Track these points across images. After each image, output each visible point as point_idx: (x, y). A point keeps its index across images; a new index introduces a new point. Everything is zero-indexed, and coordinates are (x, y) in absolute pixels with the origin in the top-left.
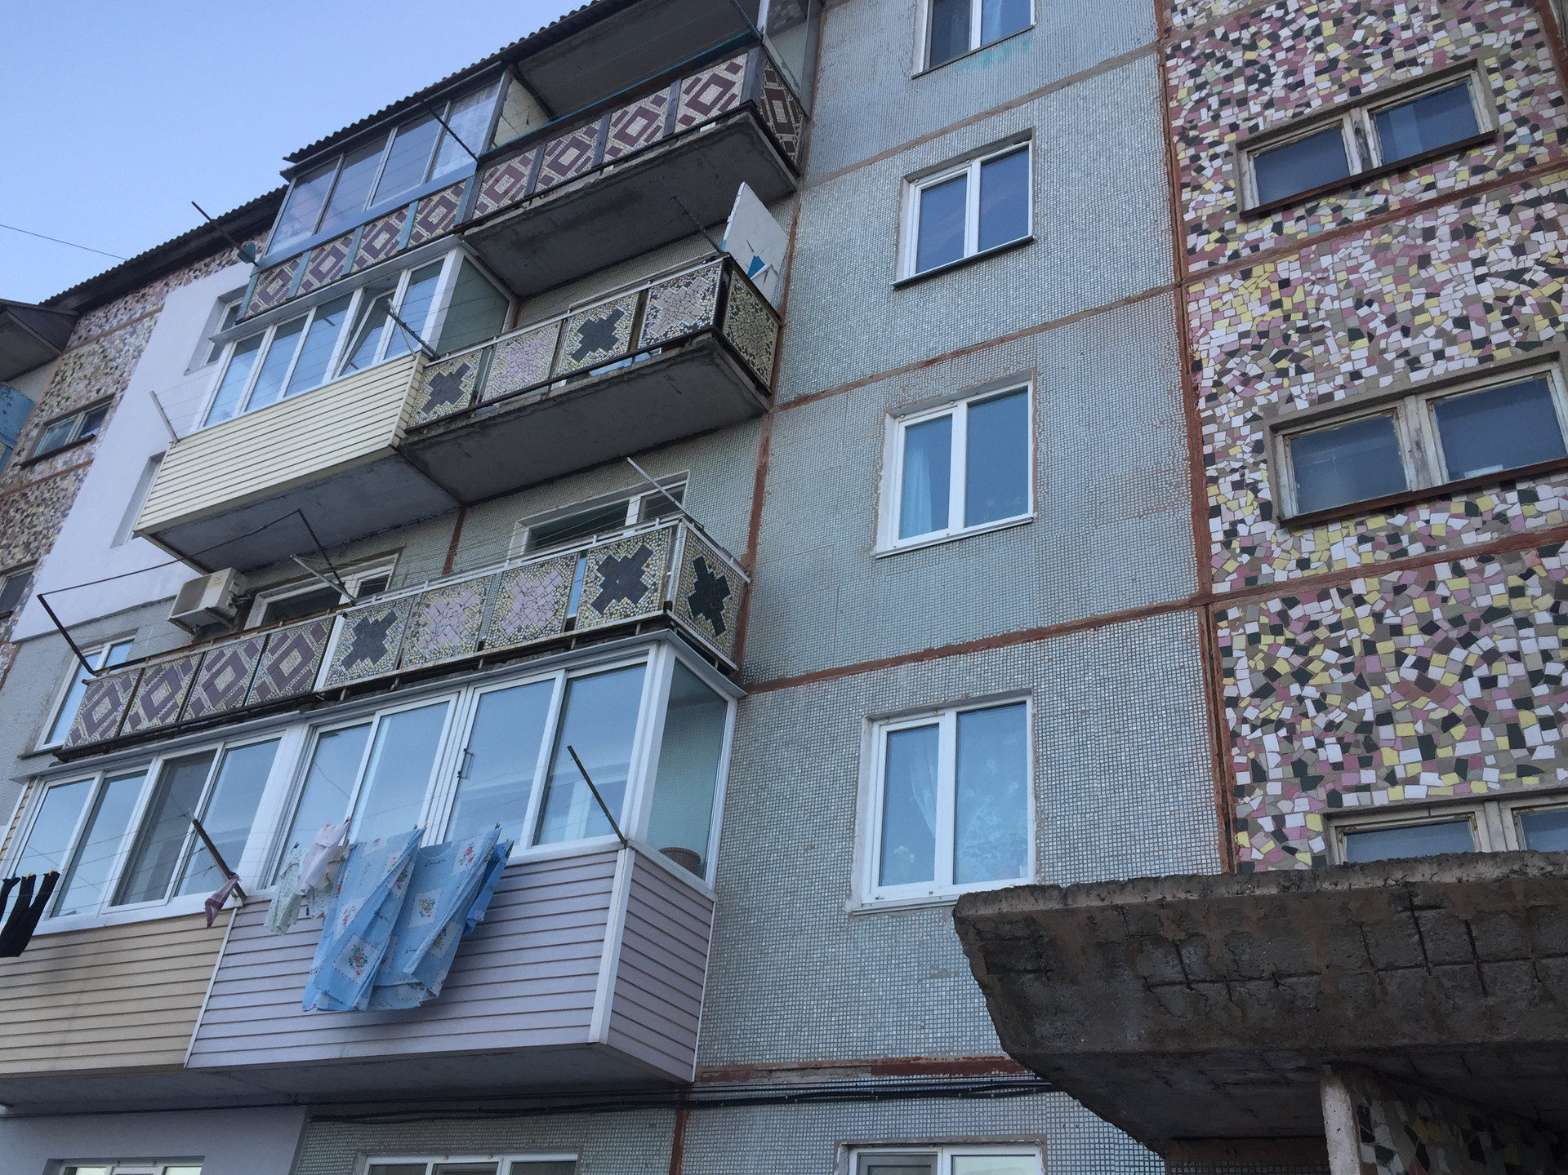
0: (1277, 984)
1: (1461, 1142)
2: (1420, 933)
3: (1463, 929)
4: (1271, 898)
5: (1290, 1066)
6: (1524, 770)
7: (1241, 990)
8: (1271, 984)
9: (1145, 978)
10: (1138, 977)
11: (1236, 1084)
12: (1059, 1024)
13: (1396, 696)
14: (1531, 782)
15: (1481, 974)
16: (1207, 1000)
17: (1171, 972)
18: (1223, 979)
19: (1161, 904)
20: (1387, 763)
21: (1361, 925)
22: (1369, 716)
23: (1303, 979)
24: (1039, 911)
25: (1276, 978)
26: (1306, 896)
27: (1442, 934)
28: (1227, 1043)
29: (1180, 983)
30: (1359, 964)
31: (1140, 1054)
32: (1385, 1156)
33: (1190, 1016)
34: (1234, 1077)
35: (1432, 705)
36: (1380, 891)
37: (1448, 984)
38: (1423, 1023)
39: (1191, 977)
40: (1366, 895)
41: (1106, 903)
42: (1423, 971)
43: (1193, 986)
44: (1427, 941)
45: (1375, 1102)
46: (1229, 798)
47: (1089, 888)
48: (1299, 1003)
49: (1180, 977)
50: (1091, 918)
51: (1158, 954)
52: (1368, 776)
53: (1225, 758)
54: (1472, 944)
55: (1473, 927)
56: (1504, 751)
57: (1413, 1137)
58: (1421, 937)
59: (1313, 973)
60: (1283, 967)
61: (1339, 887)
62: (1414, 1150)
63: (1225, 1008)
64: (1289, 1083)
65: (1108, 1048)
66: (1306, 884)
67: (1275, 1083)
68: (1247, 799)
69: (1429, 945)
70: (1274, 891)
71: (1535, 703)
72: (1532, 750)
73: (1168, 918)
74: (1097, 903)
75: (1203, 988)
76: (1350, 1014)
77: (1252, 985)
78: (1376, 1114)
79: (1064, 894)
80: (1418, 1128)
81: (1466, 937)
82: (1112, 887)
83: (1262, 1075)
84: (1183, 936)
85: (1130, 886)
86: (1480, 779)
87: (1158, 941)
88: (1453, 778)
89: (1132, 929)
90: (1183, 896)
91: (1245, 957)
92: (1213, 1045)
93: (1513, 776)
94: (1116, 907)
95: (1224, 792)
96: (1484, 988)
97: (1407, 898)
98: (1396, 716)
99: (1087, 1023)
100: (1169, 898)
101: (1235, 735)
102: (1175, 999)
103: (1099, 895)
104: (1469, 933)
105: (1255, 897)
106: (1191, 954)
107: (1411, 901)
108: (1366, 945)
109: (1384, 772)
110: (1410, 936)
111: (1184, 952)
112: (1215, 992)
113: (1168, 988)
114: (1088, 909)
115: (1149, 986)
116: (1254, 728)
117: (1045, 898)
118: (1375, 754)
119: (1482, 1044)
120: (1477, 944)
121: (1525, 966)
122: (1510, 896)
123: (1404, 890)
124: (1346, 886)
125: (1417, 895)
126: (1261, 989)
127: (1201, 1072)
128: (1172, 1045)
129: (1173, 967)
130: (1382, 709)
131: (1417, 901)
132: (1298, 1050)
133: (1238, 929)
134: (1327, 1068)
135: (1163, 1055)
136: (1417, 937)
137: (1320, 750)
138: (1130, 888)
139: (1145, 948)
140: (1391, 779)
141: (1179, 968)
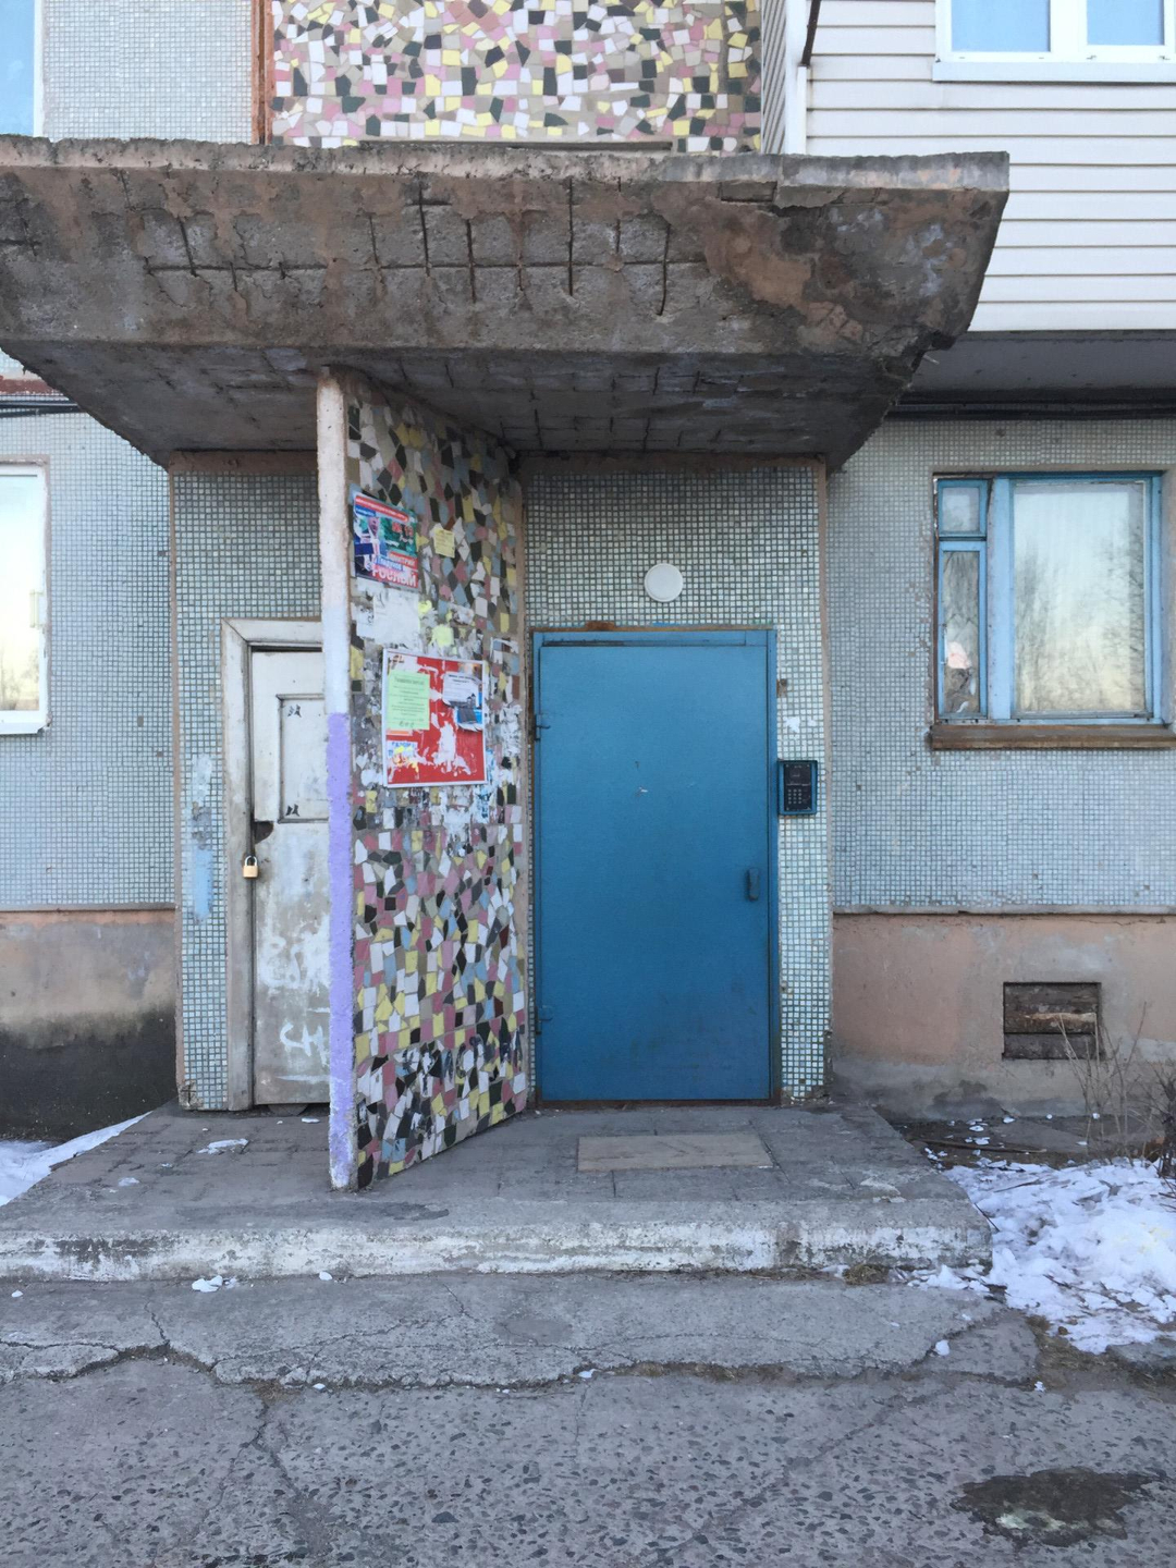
0: (284, 276)
1: (436, 449)
2: (425, 230)
3: (463, 229)
4: (285, 176)
5: (291, 367)
6: (552, 120)
7: (247, 279)
8: (278, 274)
9: (147, 260)
10: (139, 257)
11: (239, 387)
12: (48, 307)
13: (449, 17)
14: (555, 134)
15: (473, 278)
16: (211, 289)
17: (175, 255)
18: (229, 266)
19: (167, 172)
20: (429, 93)
21: (370, 216)
22: (419, 37)
23: (309, 272)
24: (23, 168)
25: (284, 268)
26: (320, 178)
27: (444, 232)
28: (230, 336)
29: (184, 268)
30: (364, 260)
31: (140, 346)
32: (368, 453)
33: (193, 305)
34: (238, 379)
35: (481, 34)
36: (394, 179)
37: (443, 287)
38: (416, 326)
39: (196, 262)
40: (380, 181)
41: (104, 165)
42: (421, 272)
43: (198, 272)
44: (430, 239)
45: (365, 405)
46: (267, 109)
47: (84, 145)
48: (303, 297)
49: (184, 261)
50: (86, 182)
51: (161, 232)
52: (409, 105)
53: (266, 62)
54: (470, 245)
55: (473, 228)
56: (537, 96)
57: (395, 439)
58: (425, 234)
59: (320, 266)
60: (291, 256)
61: (354, 171)
62: (394, 450)
63: (230, 298)
64: (289, 388)
65: (103, 337)
66: (322, 164)
67: (274, 387)
68: (285, 114)
69: (432, 245)
70: (288, 168)
71: (574, 48)
72: (561, 100)
73: (174, 190)
74: (92, 164)
75: (207, 274)
76: (352, 312)
77: (258, 275)
78: (366, 415)
79: (54, 150)
80: (401, 433)
81: (465, 238)
82: (112, 146)
83: (263, 377)
84: (188, 213)
85: (133, 147)
86: (511, 124)
87: (162, 216)
88: (488, 118)
89: (134, 200)
90: (191, 164)
91: (253, 243)
92: (216, 338)
93: (540, 124)
94: (114, 171)
95: (262, 103)
96: (474, 293)
97: (418, 191)
98: (445, 41)
99: (81, 307)
100: (176, 166)
101: (279, 36)
102: (178, 283)
103: (95, 155)
104: (469, 234)
105: (269, 174)
106: (197, 235)
107: (421, 194)
108: (374, 240)
109: (424, 103)
110: (415, 232)
111: (189, 232)
112: (220, 280)
113: (170, 273)
114: (82, 171)
115: (150, 270)
116: (301, 30)
117: (31, 153)
118: (418, 81)
119: (463, 350)
120: (474, 246)
121: (511, 273)
122: (510, 197)
123: (416, 181)
124: (361, 171)
125: (426, 188)
126: (267, 279)
127: (204, 372)
128: (173, 337)
129: (177, 248)
130: (433, 31)
131: (427, 194)
132: (299, 348)
133: (250, 210)
134: (326, 370)
135: (165, 348)
136: (421, 234)
137: (366, 68)
138: (132, 148)
139: (147, 224)
140: (430, 111)
141: (183, 250)
